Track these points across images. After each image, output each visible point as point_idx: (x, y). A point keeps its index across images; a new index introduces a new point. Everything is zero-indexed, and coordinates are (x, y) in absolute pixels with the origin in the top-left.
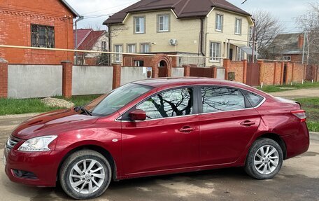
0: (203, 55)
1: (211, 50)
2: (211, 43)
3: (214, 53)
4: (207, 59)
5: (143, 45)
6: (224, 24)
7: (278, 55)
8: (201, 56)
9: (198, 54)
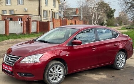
0: (41, 16)
1: (44, 14)
2: (44, 11)
3: (45, 15)
4: (42, 18)
5: (11, 11)
6: (49, 2)
7: (68, 17)
8: (40, 16)
9: (38, 16)
